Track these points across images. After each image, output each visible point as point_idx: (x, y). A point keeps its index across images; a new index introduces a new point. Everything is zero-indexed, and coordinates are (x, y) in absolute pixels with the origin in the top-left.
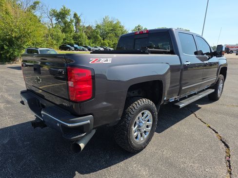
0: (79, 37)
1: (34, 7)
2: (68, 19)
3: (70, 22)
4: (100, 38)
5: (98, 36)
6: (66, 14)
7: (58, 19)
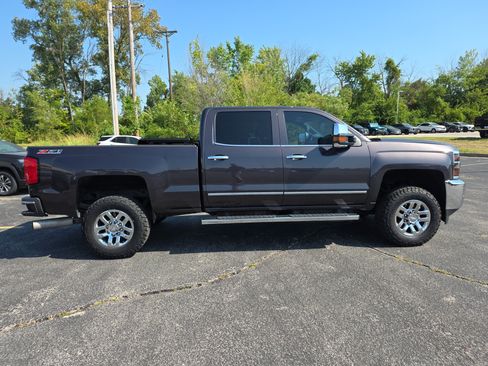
0: (388, 107)
1: (306, 67)
2: (369, 75)
3: (371, 80)
4: (443, 103)
5: (439, 99)
6: (366, 66)
7: (350, 77)
